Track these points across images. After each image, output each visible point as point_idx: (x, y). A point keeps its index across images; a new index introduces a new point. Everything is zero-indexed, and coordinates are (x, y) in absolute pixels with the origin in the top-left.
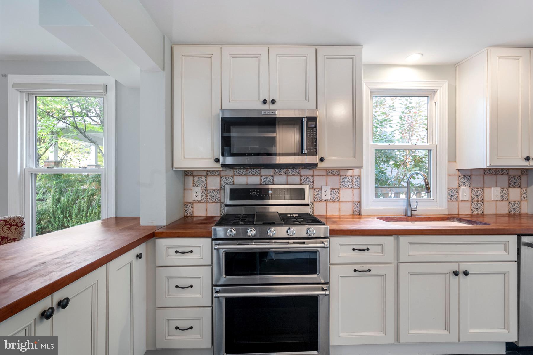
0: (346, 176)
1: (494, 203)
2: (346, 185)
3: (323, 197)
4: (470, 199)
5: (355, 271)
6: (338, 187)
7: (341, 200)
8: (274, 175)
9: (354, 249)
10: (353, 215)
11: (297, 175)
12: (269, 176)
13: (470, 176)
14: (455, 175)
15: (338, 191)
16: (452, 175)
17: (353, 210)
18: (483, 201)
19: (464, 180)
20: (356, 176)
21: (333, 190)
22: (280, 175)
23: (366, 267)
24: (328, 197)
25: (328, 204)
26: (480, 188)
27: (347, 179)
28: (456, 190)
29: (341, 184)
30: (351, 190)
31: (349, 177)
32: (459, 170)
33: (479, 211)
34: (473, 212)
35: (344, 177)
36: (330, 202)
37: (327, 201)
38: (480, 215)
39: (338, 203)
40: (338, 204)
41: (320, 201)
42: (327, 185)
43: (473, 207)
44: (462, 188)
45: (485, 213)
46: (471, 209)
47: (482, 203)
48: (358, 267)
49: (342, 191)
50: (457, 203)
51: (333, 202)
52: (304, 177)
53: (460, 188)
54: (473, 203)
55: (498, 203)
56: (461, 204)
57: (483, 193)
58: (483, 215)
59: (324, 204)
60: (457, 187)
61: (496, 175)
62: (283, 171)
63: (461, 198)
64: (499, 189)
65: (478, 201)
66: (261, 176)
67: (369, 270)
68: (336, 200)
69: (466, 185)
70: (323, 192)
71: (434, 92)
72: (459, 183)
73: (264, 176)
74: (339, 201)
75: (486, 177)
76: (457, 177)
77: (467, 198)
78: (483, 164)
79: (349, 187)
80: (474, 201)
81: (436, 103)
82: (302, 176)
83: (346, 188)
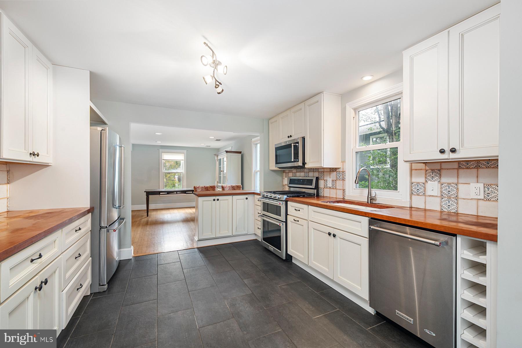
2: (339, 178)
3: (328, 185)
4: (439, 195)
6: (335, 179)
7: (337, 188)
8: (309, 172)
11: (317, 172)
13: (439, 170)
14: (421, 169)
15: (335, 182)
16: (419, 170)
17: (343, 195)
18: (457, 198)
19: (433, 174)
21: (333, 180)
22: (311, 172)
24: (331, 186)
26: (453, 183)
27: (340, 174)
28: (423, 185)
29: (337, 177)
30: (342, 181)
31: (341, 172)
33: (450, 208)
34: (443, 209)
35: (338, 172)
37: (330, 188)
38: (452, 214)
39: (335, 190)
41: (327, 188)
42: (330, 178)
43: (443, 203)
44: (429, 182)
45: (461, 212)
46: (441, 206)
47: (455, 201)
49: (337, 181)
50: (424, 197)
51: (333, 189)
53: (427, 182)
54: (443, 200)
55: (481, 202)
57: (457, 189)
59: (329, 190)
60: (424, 181)
61: (477, 168)
63: (428, 193)
64: (481, 186)
65: (449, 198)
66: (305, 173)
67: (298, 221)
69: (434, 179)
70: (328, 182)
72: (426, 178)
74: (336, 189)
75: (461, 171)
76: (424, 172)
77: (437, 193)
79: (341, 179)
80: (445, 197)
82: (319, 172)
83: (339, 180)
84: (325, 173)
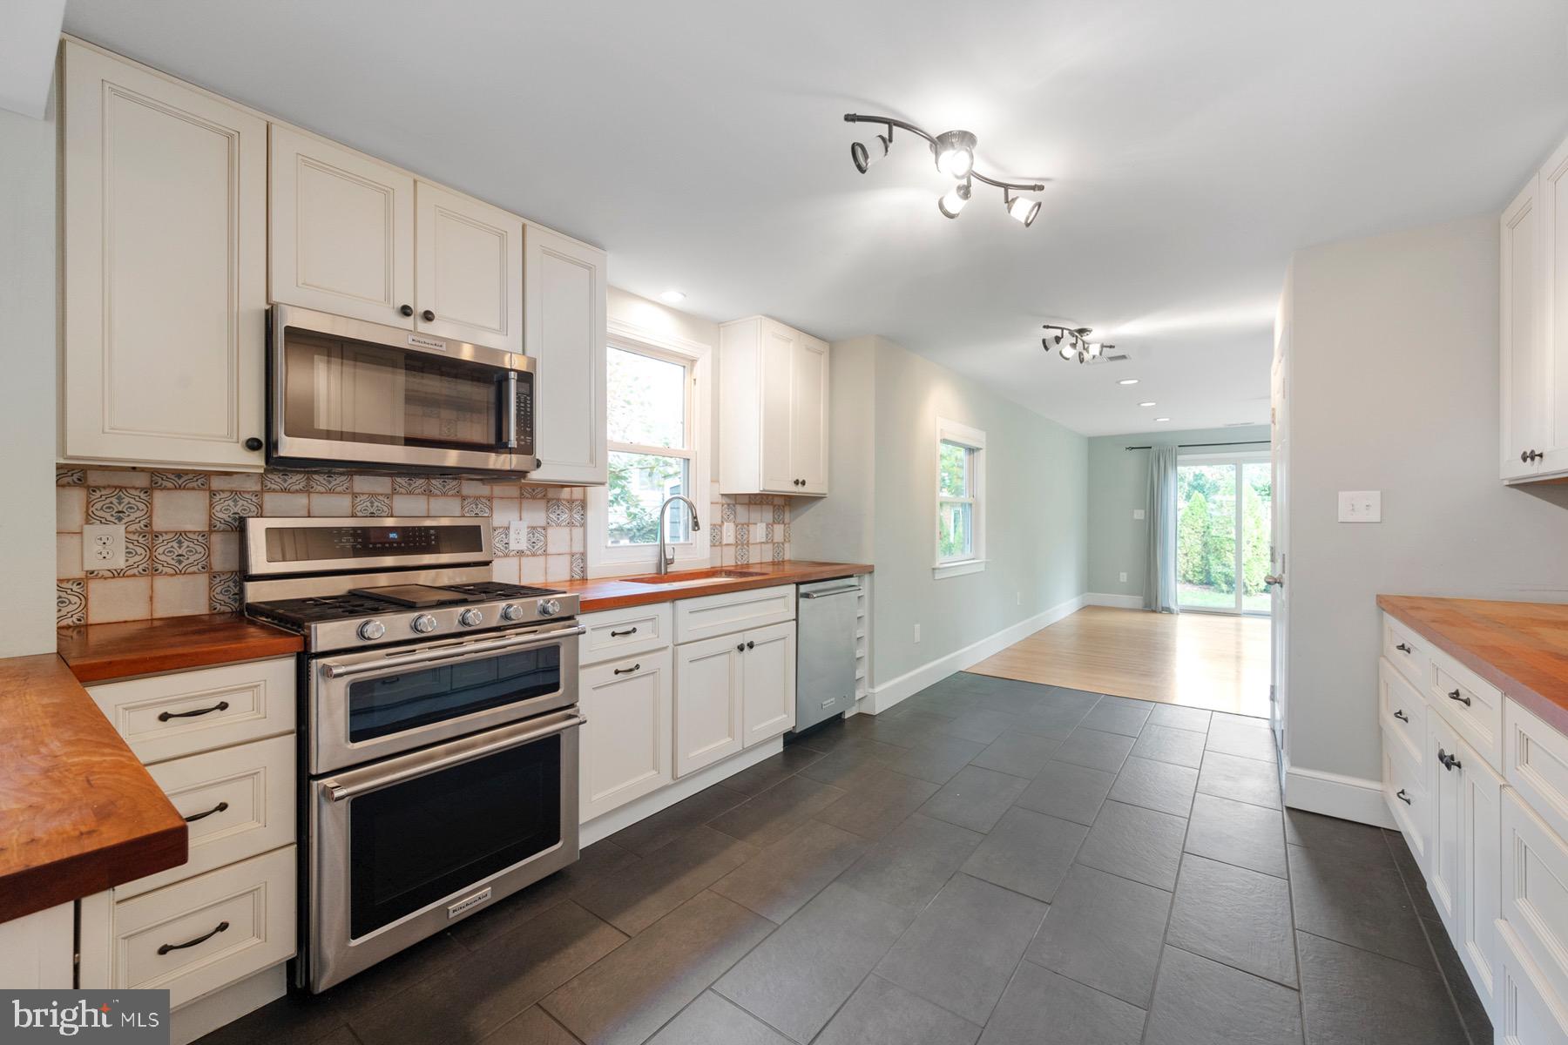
0: (558, 500)
1: (759, 546)
2: (558, 519)
3: (513, 546)
4: (734, 542)
5: (617, 672)
6: (543, 523)
7: (549, 551)
8: (393, 494)
9: (614, 634)
10: (571, 581)
11: (452, 495)
12: (378, 495)
13: (734, 505)
14: (718, 503)
15: (543, 532)
16: (715, 503)
17: (572, 570)
18: (748, 544)
19: (728, 511)
20: (577, 500)
21: (533, 529)
22: (410, 493)
23: (631, 664)
24: (523, 545)
25: (524, 560)
26: (745, 524)
27: (561, 507)
28: (720, 528)
29: (548, 517)
30: (567, 529)
31: (564, 502)
32: (722, 495)
33: (744, 557)
34: (738, 562)
35: (554, 502)
36: (528, 556)
37: (520, 553)
38: (745, 562)
39: (542, 557)
40: (542, 559)
41: (507, 556)
42: (521, 519)
43: (737, 553)
44: (726, 523)
45: (750, 562)
46: (736, 558)
47: (747, 548)
48: (622, 665)
49: (550, 531)
50: (720, 548)
51: (534, 555)
52: (469, 500)
53: (724, 523)
54: (738, 548)
55: (763, 545)
56: (725, 549)
57: (748, 532)
58: (748, 565)
59: (515, 561)
60: (720, 523)
62: (417, 484)
63: (725, 542)
64: (764, 526)
65: (742, 545)
66: (355, 495)
67: (637, 667)
68: (540, 552)
69: (730, 519)
70: (512, 535)
71: (693, 361)
72: (722, 517)
73: (363, 494)
74: (545, 553)
75: (751, 507)
76: (720, 506)
77: (731, 540)
78: (754, 488)
79: (564, 524)
80: (739, 545)
81: (695, 380)
82: (464, 498)
83: (558, 525)
84: (495, 502)
